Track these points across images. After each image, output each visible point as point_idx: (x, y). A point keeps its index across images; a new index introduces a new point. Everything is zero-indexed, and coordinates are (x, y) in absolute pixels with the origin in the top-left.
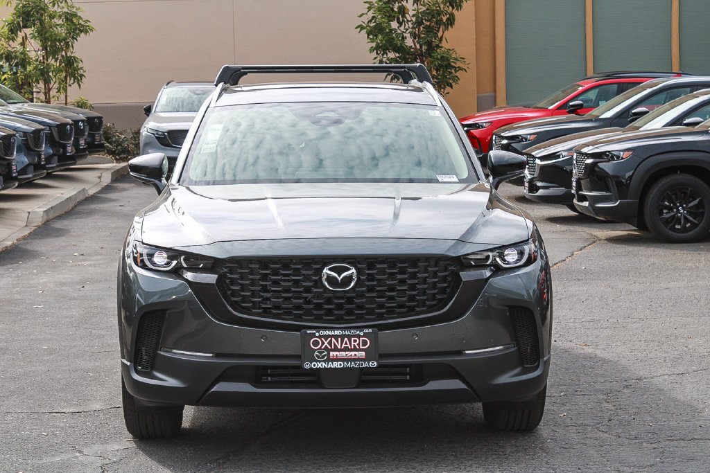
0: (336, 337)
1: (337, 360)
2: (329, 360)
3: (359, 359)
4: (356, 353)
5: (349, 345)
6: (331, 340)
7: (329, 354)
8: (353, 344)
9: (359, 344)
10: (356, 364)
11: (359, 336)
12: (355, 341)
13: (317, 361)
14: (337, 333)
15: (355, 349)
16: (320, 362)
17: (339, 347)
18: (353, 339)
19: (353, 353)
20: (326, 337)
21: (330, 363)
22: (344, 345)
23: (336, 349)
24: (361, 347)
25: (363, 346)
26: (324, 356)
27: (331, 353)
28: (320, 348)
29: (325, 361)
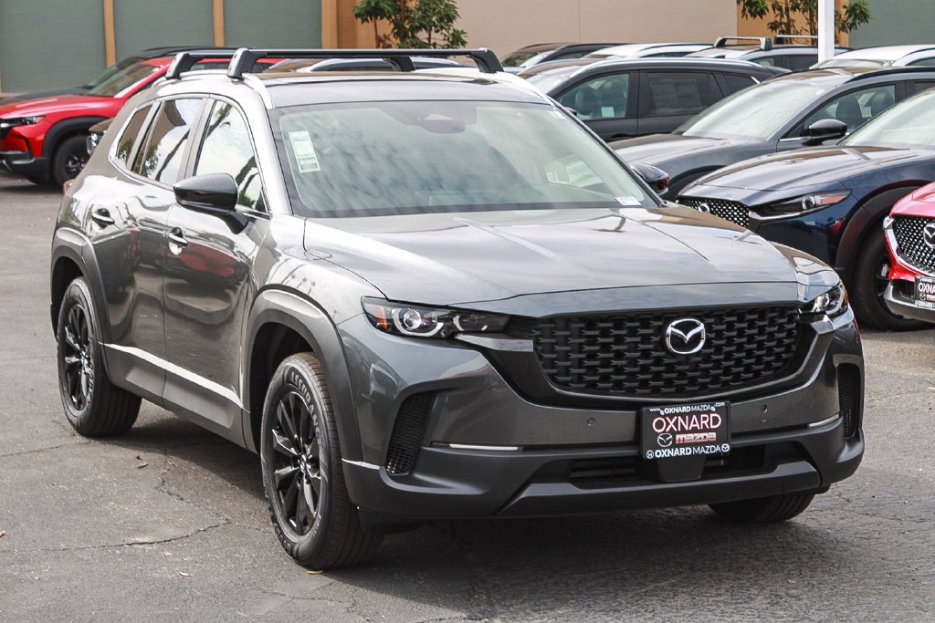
0: (683, 415)
1: (684, 445)
2: (675, 446)
3: (709, 443)
4: (706, 434)
5: (697, 425)
6: (677, 420)
7: (674, 437)
8: (702, 422)
9: (709, 423)
10: (706, 449)
11: (709, 412)
12: (705, 419)
13: (660, 448)
14: (685, 409)
15: (705, 430)
16: (664, 449)
17: (686, 428)
18: (702, 416)
19: (702, 435)
20: (671, 416)
21: (677, 449)
22: (692, 425)
23: (683, 431)
24: (712, 427)
25: (714, 424)
26: (669, 440)
27: (678, 437)
28: (664, 431)
29: (670, 448)
